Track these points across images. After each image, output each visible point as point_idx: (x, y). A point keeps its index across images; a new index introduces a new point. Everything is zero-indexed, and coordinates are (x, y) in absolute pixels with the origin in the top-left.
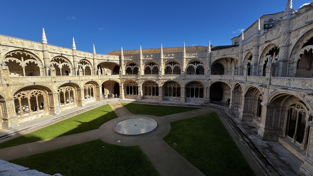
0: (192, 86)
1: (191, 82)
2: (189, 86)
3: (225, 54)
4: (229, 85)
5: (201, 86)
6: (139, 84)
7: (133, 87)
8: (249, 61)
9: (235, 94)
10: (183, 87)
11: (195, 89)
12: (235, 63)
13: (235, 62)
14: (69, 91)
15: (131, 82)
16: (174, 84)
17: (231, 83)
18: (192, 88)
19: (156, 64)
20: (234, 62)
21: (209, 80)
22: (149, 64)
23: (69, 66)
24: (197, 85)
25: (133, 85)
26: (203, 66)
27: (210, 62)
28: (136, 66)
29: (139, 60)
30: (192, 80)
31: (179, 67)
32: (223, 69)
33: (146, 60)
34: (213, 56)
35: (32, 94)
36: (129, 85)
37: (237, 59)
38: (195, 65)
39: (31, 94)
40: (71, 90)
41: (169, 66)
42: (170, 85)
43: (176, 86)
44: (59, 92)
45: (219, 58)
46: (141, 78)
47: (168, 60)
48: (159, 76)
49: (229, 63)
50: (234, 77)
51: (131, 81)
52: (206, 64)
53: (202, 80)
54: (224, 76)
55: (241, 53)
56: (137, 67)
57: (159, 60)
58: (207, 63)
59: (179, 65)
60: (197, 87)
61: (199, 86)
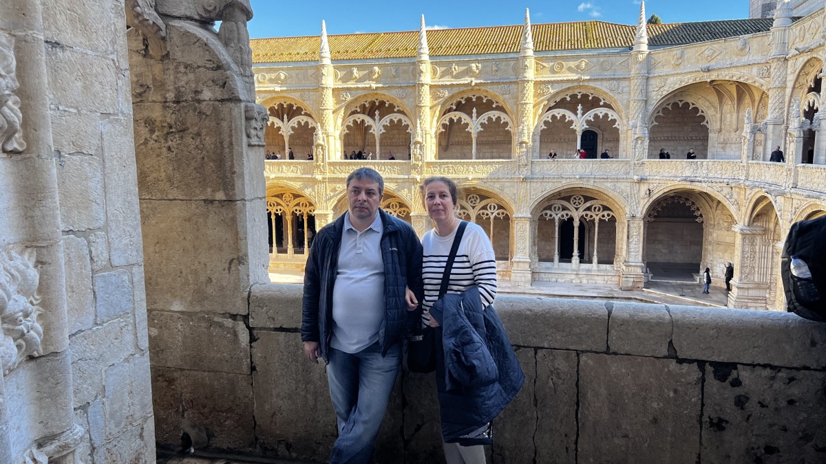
0: (564, 213)
1: (559, 193)
3: (713, 64)
4: (726, 203)
5: (606, 208)
6: (318, 205)
7: (288, 217)
8: (812, 97)
9: (752, 244)
10: (524, 215)
11: (576, 224)
12: (756, 104)
13: (757, 98)
16: (484, 203)
17: (735, 196)
18: (566, 218)
19: (399, 112)
20: (753, 101)
21: (642, 180)
22: (364, 110)
24: (588, 204)
25: (288, 208)
26: (615, 116)
27: (646, 101)
28: (302, 119)
29: (319, 89)
30: (564, 181)
31: (506, 124)
32: (705, 130)
33: (349, 89)
34: (657, 72)
37: (764, 88)
38: (579, 112)
41: (460, 118)
43: (492, 214)
45: (683, 84)
46: (328, 175)
47: (455, 90)
48: (415, 167)
49: (729, 106)
50: (748, 166)
52: (627, 107)
53: (609, 185)
54: (705, 163)
55: (779, 59)
56: (307, 123)
57: (410, 90)
58: (632, 102)
59: (503, 115)
60: (589, 216)
61: (595, 208)
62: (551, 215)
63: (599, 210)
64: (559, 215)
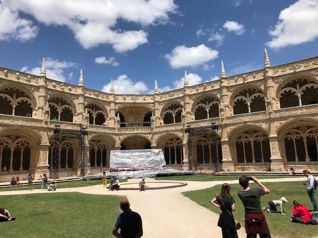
2: (289, 136)
6: (183, 141)
10: (274, 136)
11: (305, 140)
14: (67, 148)
15: (172, 140)
16: (256, 134)
18: (299, 138)
22: (202, 102)
24: (310, 130)
25: (175, 144)
31: (263, 98)
35: (18, 145)
36: (169, 146)
38: (298, 87)
41: (242, 99)
42: (247, 137)
43: (261, 139)
44: (53, 147)
47: (238, 87)
51: (171, 137)
56: (180, 110)
60: (311, 136)
61: (314, 131)
63: (316, 133)
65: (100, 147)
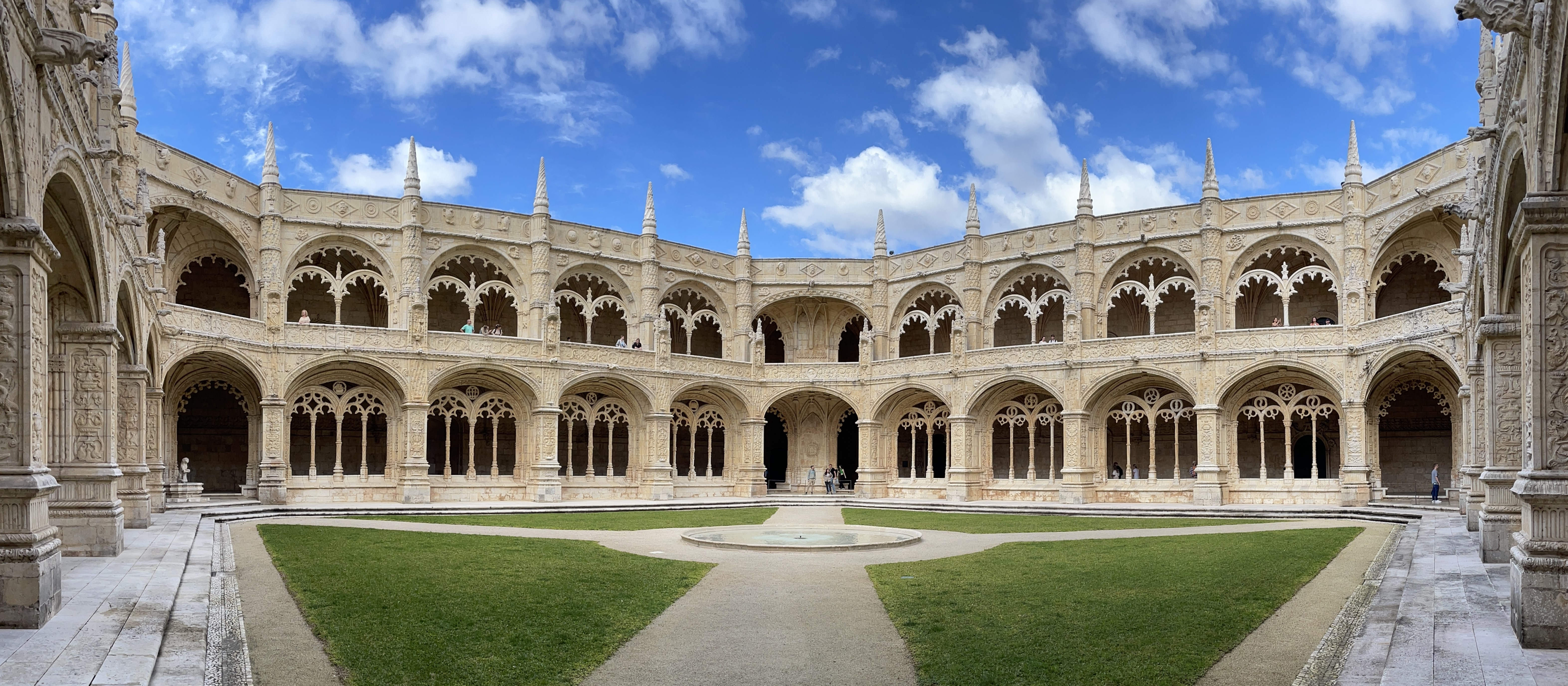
0: (1271, 408)
2: (1251, 408)
5: (1324, 400)
6: (953, 410)
7: (929, 431)
11: (1287, 422)
14: (611, 421)
15: (920, 404)
16: (1165, 399)
18: (1273, 416)
19: (1060, 286)
22: (1018, 289)
23: (622, 312)
24: (1302, 395)
25: (930, 420)
28: (950, 308)
31: (1191, 292)
35: (484, 409)
36: (913, 423)
39: (482, 407)
40: (621, 418)
41: (1134, 289)
42: (1137, 407)
43: (1176, 414)
44: (573, 418)
47: (1125, 251)
51: (918, 397)
60: (1303, 411)
61: (1311, 400)
62: (1253, 413)
63: (1316, 404)
64: (1264, 412)
65: (705, 419)
